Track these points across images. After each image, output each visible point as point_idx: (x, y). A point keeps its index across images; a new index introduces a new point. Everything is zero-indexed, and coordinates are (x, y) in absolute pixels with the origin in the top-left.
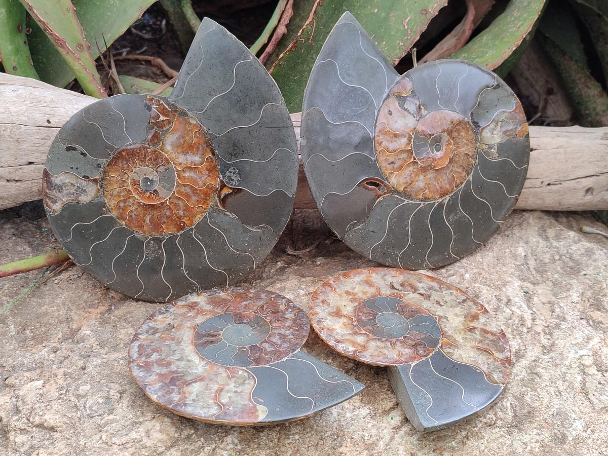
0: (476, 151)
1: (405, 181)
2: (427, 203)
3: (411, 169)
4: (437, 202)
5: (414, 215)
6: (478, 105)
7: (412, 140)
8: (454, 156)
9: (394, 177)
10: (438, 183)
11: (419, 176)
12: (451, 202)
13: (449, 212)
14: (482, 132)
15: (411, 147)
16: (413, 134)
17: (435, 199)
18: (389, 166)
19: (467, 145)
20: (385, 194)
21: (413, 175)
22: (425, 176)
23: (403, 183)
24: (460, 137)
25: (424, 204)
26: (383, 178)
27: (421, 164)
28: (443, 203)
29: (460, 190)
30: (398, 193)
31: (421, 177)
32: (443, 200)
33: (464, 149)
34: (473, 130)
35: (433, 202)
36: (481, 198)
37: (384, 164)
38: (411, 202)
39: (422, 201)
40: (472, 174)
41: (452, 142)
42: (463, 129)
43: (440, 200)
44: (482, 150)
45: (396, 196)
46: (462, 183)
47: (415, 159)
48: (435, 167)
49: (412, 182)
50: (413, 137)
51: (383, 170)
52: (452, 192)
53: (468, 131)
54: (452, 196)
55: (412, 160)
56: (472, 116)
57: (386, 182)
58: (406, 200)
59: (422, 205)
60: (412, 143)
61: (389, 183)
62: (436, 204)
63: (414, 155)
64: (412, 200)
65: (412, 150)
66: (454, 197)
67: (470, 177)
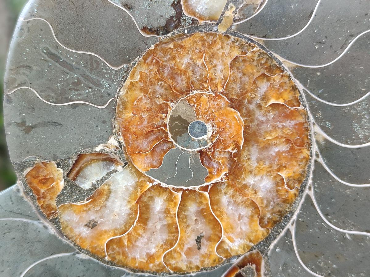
0: (232, 37)
1: (246, 220)
2: (310, 182)
3: (225, 199)
4: (317, 156)
5: (326, 215)
6: (129, 8)
7: (164, 185)
8: (227, 95)
9: (231, 244)
10: (275, 145)
11: (245, 186)
12: (328, 125)
14: (194, 13)
15: (178, 190)
16: (151, 181)
17: (308, 160)
18: (204, 250)
19: (213, 55)
20: (258, 270)
21: (240, 199)
22: (251, 172)
23: (250, 224)
24: (190, 72)
25: (310, 188)
26: (225, 269)
27: (223, 175)
28: (322, 142)
29: (308, 96)
30: (268, 240)
31: (250, 180)
32: (317, 142)
33: (220, 67)
34: (181, 36)
35: (313, 168)
36: (343, 48)
37: (196, 261)
38: (295, 217)
39: (302, 191)
40: (281, 59)
41: (195, 92)
42: (173, 58)
43: (315, 148)
44: (235, 20)
45: (271, 247)
46: (294, 88)
47: (205, 189)
48: (237, 146)
49: (253, 204)
50: (157, 182)
51: (208, 262)
52: (307, 117)
53: (181, 47)
54: (316, 119)
55: (206, 194)
56: (151, 31)
57: (235, 261)
58: (289, 226)
59: (312, 194)
60: (170, 187)
61: (239, 256)
62: (321, 160)
63: (197, 188)
64: (292, 213)
65: (184, 191)
66: (319, 115)
67: (287, 65)
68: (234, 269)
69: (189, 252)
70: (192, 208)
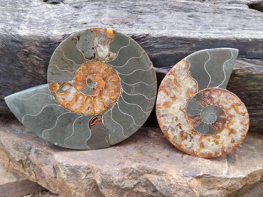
0: (106, 64)
1: (101, 106)
2: (118, 100)
3: (97, 100)
4: (121, 95)
5: (120, 109)
6: (83, 52)
7: (83, 94)
8: (102, 77)
9: (96, 110)
10: (111, 90)
11: (102, 98)
12: (125, 88)
13: (129, 92)
14: (98, 56)
15: (86, 96)
16: (80, 92)
17: (118, 95)
18: (89, 110)
19: (101, 67)
20: (101, 118)
21: (100, 101)
22: (104, 95)
23: (102, 107)
24: (94, 69)
25: (117, 102)
26: (93, 115)
27: (97, 94)
28: (123, 92)
29: (121, 81)
30: (105, 111)
31: (104, 97)
32: (121, 92)
33: (102, 70)
34: (94, 61)
35: (119, 97)
36: (132, 72)
37: (87, 112)
38: (113, 107)
39: (116, 102)
40: (117, 71)
41: (95, 74)
42: (91, 65)
43: (121, 93)
44: (108, 60)
45: (106, 113)
46: (119, 79)
47: (93, 97)
48: (102, 89)
49: (103, 102)
50: (81, 93)
51: (90, 113)
52: (120, 85)
53: (94, 63)
54: (122, 87)
55: (93, 98)
56: (87, 58)
57: (96, 114)
58: (111, 109)
59: (118, 103)
60: (84, 94)
61: (97, 113)
62: (121, 96)
63: (91, 96)
64: (112, 106)
65: (87, 96)
66: (123, 86)
67: (118, 73)
68: (96, 116)
69: (86, 110)
70: (89, 100)
